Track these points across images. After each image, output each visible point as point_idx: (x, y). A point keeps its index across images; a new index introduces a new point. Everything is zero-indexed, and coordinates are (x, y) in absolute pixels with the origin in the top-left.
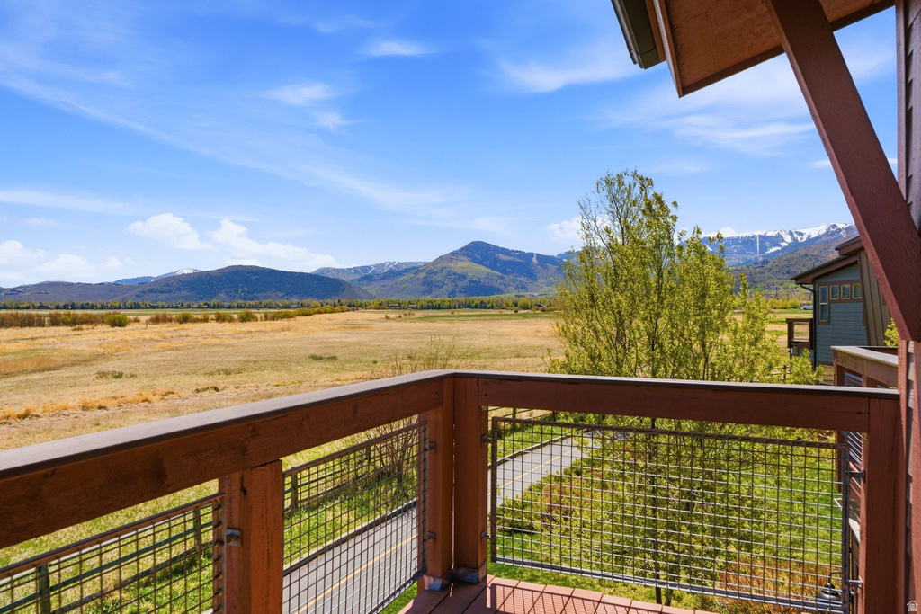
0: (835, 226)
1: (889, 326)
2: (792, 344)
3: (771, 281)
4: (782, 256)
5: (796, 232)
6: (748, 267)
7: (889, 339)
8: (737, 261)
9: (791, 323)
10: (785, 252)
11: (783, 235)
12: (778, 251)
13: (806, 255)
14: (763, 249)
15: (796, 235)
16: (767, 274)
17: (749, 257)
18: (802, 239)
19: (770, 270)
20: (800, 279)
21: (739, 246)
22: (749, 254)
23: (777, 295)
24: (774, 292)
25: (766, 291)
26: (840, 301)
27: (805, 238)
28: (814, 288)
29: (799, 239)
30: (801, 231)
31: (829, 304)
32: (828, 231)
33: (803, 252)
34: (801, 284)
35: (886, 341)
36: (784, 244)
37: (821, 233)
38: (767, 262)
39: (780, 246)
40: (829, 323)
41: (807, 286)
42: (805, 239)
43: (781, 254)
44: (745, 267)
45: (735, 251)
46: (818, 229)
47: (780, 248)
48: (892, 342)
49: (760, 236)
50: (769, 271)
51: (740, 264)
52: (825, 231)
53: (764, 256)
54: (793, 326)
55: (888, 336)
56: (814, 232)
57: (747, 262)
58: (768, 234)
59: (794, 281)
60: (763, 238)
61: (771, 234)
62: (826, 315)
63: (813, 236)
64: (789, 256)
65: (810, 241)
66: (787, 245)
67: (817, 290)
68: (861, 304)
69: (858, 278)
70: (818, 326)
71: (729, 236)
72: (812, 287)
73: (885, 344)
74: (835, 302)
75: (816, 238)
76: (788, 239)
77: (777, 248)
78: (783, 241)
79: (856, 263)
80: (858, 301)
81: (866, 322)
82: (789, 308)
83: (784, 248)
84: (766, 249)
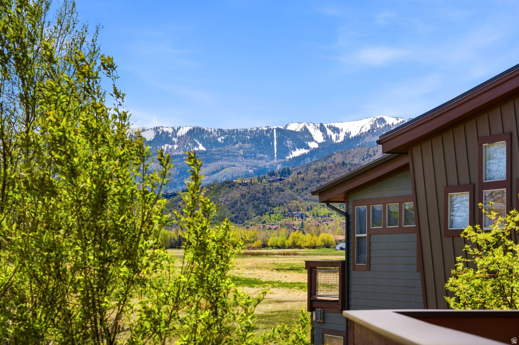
0: (382, 120)
1: (453, 272)
2: (315, 304)
3: (294, 203)
4: (309, 165)
5: (330, 127)
6: (260, 180)
7: (452, 294)
8: (244, 169)
9: (312, 268)
10: (315, 158)
11: (311, 129)
12: (303, 156)
13: (344, 163)
14: (283, 151)
15: (329, 132)
16: (288, 191)
17: (262, 164)
18: (337, 138)
19: (292, 185)
20: (326, 194)
21: (247, 146)
22: (261, 158)
23: (302, 226)
24: (297, 222)
25: (288, 220)
26: (385, 231)
27: (342, 136)
28: (347, 209)
29: (334, 138)
30: (337, 125)
31: (369, 236)
32: (373, 127)
33: (338, 158)
34: (328, 202)
35: (447, 299)
36: (313, 145)
37: (364, 130)
38: (289, 173)
39: (307, 147)
40: (369, 267)
41: (337, 205)
42: (342, 139)
43: (308, 160)
44: (255, 180)
45: (241, 152)
46: (360, 123)
47: (307, 151)
48: (458, 300)
49: (278, 130)
50: (291, 188)
51: (248, 175)
52: (369, 128)
53: (284, 163)
54: (316, 274)
55: (451, 289)
56: (354, 127)
57: (260, 172)
58: (289, 128)
59: (316, 197)
60: (284, 133)
61: (294, 127)
62: (365, 256)
63: (353, 135)
64: (320, 164)
65: (349, 141)
66: (316, 146)
67: (350, 212)
68: (414, 236)
69: (410, 192)
70: (353, 274)
71: (231, 128)
72: (342, 207)
73: (448, 306)
74: (378, 232)
75: (358, 138)
76: (318, 137)
77: (303, 151)
78: (312, 140)
79: (405, 167)
80: (409, 230)
81: (421, 268)
82: (319, 247)
83: (313, 152)
84: (287, 151)
